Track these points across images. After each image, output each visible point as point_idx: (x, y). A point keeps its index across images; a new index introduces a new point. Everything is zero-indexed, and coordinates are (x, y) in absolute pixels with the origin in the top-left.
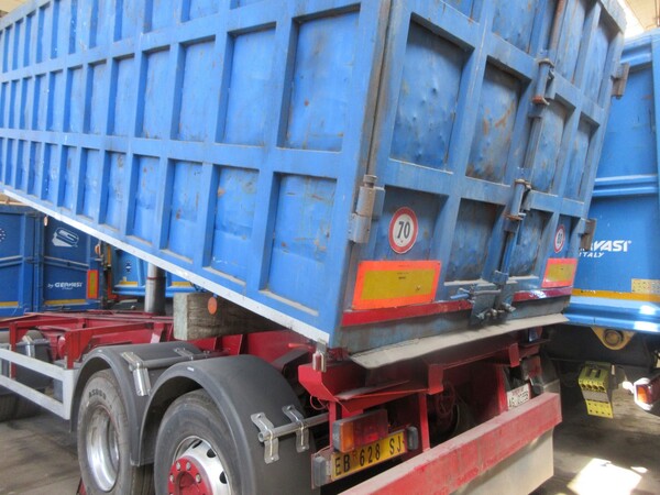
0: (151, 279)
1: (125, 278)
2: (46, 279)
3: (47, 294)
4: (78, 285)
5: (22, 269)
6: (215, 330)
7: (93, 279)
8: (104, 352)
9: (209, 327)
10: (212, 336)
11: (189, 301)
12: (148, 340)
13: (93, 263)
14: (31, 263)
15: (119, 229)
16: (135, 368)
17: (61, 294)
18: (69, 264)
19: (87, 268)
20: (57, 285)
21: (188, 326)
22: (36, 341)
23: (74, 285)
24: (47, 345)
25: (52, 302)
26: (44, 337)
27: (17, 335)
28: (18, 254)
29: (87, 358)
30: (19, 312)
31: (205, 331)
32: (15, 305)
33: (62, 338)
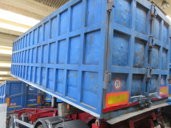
0: (53, 98)
1: (47, 97)
2: (28, 99)
3: (28, 103)
4: (35, 100)
5: (22, 97)
6: (69, 113)
7: (39, 98)
8: (41, 120)
9: (67, 112)
10: (68, 115)
11: (62, 106)
12: (52, 116)
13: (39, 94)
14: (24, 95)
15: (44, 87)
16: (49, 124)
17: (31, 102)
18: (33, 95)
19: (37, 95)
20: (30, 100)
21: (62, 113)
22: (25, 116)
23: (34, 100)
24: (27, 117)
25: (29, 105)
26: (27, 115)
27: (20, 115)
28: (21, 93)
29: (37, 121)
30: (21, 108)
31: (67, 114)
32: (20, 106)
33: (31, 115)
